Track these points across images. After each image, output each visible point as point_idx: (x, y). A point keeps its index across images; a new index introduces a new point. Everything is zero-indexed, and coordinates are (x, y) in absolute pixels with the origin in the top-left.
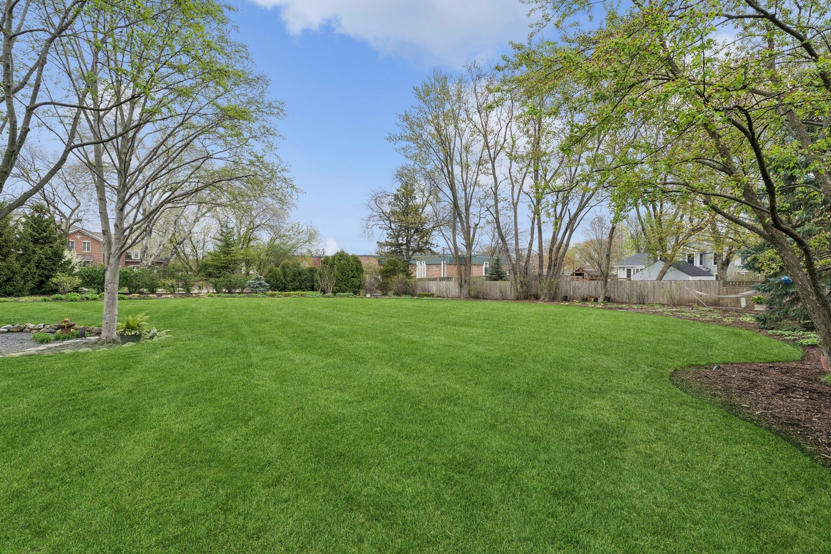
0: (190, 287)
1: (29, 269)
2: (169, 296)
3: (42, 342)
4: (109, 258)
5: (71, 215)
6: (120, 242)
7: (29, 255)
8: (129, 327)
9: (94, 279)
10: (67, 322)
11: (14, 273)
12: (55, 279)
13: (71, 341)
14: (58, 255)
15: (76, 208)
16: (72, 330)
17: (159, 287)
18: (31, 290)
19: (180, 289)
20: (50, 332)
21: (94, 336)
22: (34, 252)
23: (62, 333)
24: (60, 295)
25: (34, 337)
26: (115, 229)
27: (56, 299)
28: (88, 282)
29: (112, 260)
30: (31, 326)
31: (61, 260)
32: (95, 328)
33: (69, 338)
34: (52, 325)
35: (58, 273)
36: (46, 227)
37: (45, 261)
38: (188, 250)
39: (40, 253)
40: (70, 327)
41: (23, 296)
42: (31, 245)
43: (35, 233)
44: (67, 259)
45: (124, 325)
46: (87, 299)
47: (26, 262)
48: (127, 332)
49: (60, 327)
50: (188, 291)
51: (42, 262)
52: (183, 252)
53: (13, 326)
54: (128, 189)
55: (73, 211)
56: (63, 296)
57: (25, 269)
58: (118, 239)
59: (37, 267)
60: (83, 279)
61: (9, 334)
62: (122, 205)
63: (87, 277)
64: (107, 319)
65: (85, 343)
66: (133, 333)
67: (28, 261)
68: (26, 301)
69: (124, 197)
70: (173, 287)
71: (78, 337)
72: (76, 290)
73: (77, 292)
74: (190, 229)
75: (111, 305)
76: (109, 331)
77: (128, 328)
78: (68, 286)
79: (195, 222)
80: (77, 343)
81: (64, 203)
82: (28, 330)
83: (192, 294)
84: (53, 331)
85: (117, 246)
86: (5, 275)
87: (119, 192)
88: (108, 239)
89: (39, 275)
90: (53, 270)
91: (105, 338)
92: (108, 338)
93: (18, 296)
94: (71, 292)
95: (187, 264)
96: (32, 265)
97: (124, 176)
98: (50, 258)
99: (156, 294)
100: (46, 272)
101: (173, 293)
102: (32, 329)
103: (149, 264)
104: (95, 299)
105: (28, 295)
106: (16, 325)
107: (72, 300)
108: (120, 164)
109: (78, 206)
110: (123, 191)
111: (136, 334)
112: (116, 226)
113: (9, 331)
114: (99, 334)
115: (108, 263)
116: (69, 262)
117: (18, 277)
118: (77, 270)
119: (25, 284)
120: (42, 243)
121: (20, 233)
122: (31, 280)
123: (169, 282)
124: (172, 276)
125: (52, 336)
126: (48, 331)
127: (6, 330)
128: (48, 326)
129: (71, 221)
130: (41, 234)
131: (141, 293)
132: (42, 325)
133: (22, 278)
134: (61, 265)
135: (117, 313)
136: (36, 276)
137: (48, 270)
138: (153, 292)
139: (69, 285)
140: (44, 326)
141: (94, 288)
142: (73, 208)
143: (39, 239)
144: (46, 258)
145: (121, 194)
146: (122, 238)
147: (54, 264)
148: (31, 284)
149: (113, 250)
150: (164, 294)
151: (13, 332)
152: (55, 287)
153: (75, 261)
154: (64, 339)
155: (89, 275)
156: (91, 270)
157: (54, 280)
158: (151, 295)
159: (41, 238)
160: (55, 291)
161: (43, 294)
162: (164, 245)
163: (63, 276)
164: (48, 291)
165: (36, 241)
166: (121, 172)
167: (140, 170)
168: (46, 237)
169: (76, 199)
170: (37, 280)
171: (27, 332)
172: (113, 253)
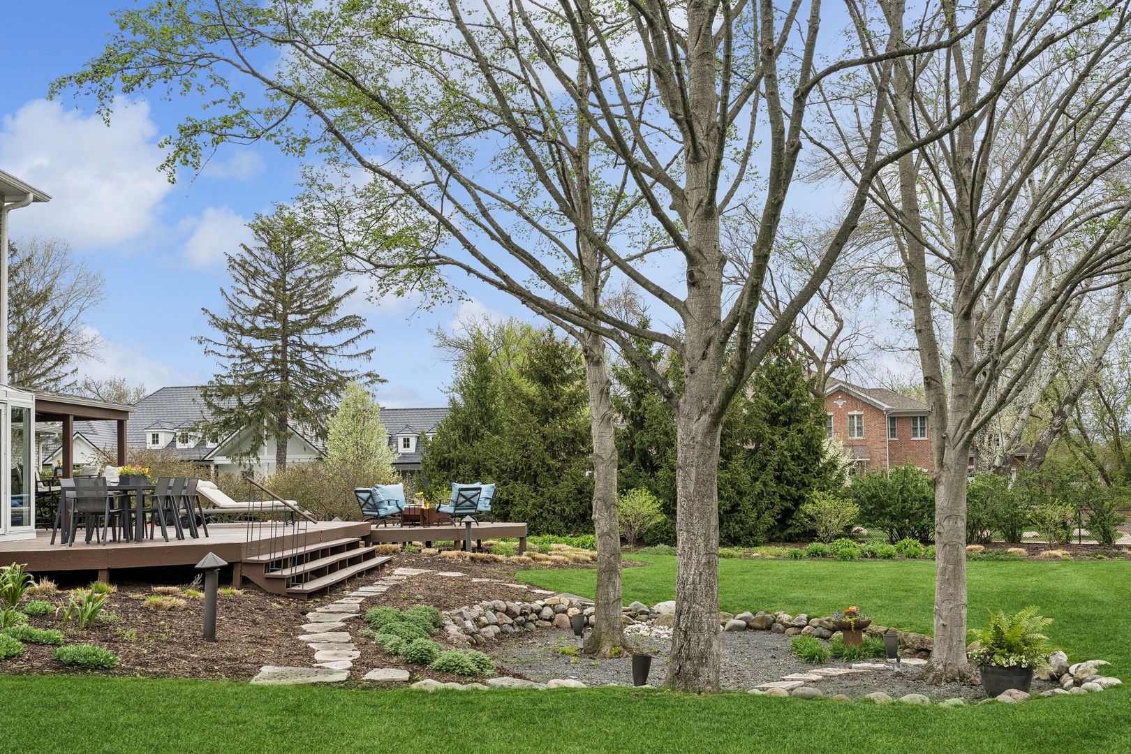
0: (1112, 528)
1: (765, 484)
2: (1059, 552)
3: (813, 659)
4: (942, 450)
5: (826, 354)
6: (965, 404)
7: (765, 454)
8: (1001, 643)
9: (883, 505)
10: (854, 613)
11: (740, 493)
12: (810, 506)
13: (866, 665)
14: (813, 450)
15: (836, 335)
16: (864, 635)
17: (1029, 524)
18: (769, 530)
19: (1084, 532)
20: (821, 636)
21: (912, 656)
22: (772, 444)
23: (845, 642)
24: (821, 545)
25: (795, 645)
26: (954, 371)
27: (814, 555)
28: (869, 513)
29: (950, 456)
30: (785, 617)
31: (818, 460)
32: (912, 635)
33: (860, 657)
34: (823, 619)
35: (815, 492)
36: (790, 386)
37: (791, 464)
38: (1089, 418)
39: (782, 447)
40: (861, 627)
41: (757, 544)
42: (766, 427)
43: (771, 402)
44: (828, 457)
45: (989, 636)
46: (874, 555)
47: (760, 469)
48: (996, 657)
49: (841, 627)
50: (1108, 538)
51: (786, 468)
52: (1079, 424)
53: (754, 614)
54: (982, 256)
55: (830, 342)
56: (827, 548)
57: (758, 486)
58: (961, 396)
59: (778, 478)
60: (862, 504)
61: (749, 634)
62: (967, 303)
63: (869, 499)
64: (944, 614)
65: (898, 674)
66: (1013, 661)
67: (763, 467)
68: (763, 557)
69: (972, 280)
70: (1065, 526)
71: (878, 654)
72: (848, 532)
73: (852, 537)
74: (1099, 353)
75: (953, 576)
76: (950, 649)
77: (1001, 648)
78: (835, 525)
79: (1111, 332)
80: (879, 671)
81: (814, 327)
82: (781, 627)
83: (1119, 547)
84: (826, 633)
85: (960, 416)
86: (727, 499)
87: (957, 268)
88: (939, 400)
89: (781, 496)
90: (804, 485)
91: (940, 667)
92: (949, 668)
93: (748, 545)
94: (838, 537)
95: (1091, 457)
96: (768, 476)
97: (969, 224)
98: (799, 457)
99: (1023, 546)
100: (793, 490)
101: (1065, 544)
102: (787, 626)
103: (997, 463)
104: (889, 556)
105: (765, 543)
106: (760, 614)
107: (844, 558)
108: (959, 194)
109: (839, 330)
110: (970, 266)
111: (1019, 663)
112: (956, 361)
113: (748, 627)
114: (924, 652)
115: (941, 464)
116: (833, 465)
117: (746, 503)
118: (848, 482)
119: (758, 518)
120: (785, 424)
121: (748, 404)
122: (767, 508)
123: (1055, 512)
124: (1063, 493)
125: (826, 647)
126: (815, 632)
127: (743, 623)
128: (815, 621)
129: (828, 367)
130: (781, 401)
131: (986, 542)
132: (804, 616)
133: (755, 504)
134: (819, 473)
135: (965, 600)
136: (777, 499)
137: (797, 486)
138: (1014, 540)
139: (837, 521)
140: (809, 619)
141: (883, 528)
142: (830, 335)
143: (778, 415)
144: (793, 458)
145: (964, 275)
146: (970, 393)
147: (806, 471)
148: (768, 519)
149: (951, 426)
150: (1045, 547)
151: (755, 629)
152: (810, 526)
153: (844, 460)
154: (851, 658)
155: (874, 496)
156: (876, 483)
157: (808, 508)
158: (1012, 549)
159: (783, 412)
160: (809, 535)
161: (790, 540)
162: (1031, 407)
163: (824, 498)
164: (797, 535)
165: (773, 420)
166: (961, 215)
167: (1008, 197)
168: (791, 409)
169: (835, 314)
170: (777, 509)
171: (778, 631)
172: (951, 436)
